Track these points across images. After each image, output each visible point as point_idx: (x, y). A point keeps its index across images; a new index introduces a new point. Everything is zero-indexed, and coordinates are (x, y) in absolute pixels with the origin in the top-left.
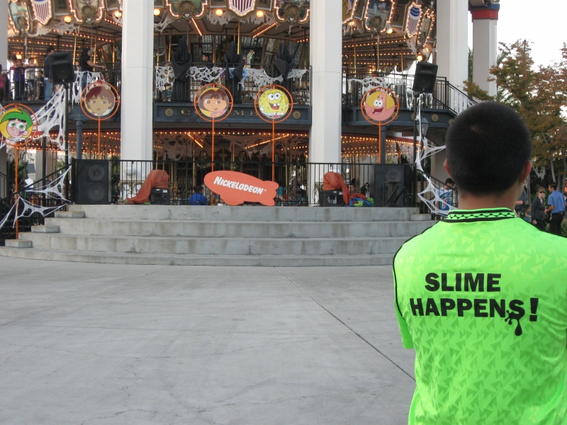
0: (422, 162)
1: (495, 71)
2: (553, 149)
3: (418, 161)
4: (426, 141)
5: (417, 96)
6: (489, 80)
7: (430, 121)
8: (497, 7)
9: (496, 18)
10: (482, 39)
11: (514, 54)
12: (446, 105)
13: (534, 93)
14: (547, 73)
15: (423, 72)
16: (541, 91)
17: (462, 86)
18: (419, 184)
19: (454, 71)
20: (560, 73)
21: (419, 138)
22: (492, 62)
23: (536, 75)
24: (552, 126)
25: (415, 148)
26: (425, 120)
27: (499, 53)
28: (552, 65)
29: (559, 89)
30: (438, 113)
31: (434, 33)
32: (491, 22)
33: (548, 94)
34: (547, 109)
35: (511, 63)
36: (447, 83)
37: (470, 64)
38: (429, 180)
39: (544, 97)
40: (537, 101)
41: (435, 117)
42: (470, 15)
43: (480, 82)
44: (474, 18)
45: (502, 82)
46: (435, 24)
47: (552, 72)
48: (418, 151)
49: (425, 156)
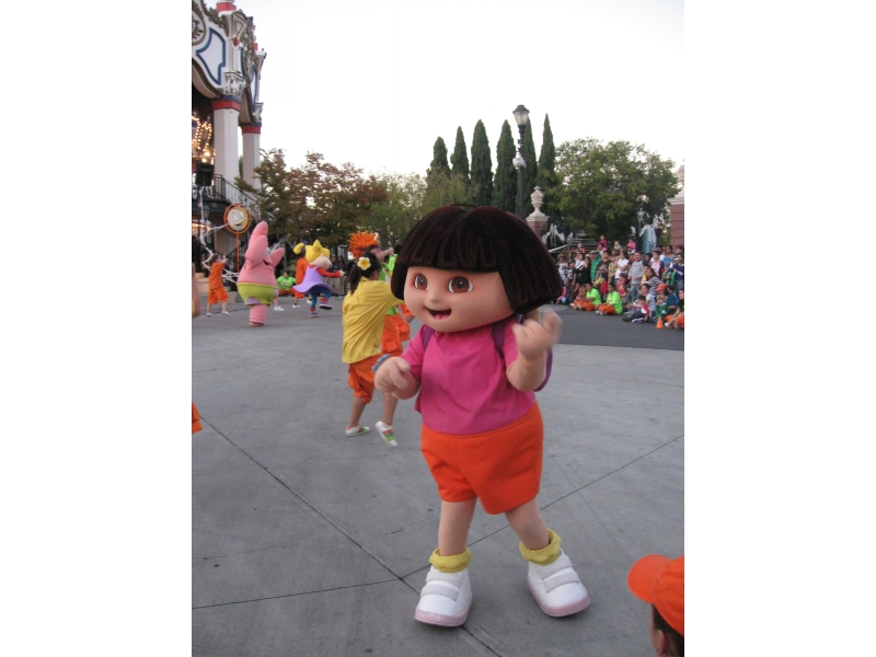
0: (205, 239)
1: (258, 171)
2: (301, 228)
3: (202, 238)
4: (208, 222)
5: (199, 189)
6: (254, 178)
7: (211, 207)
8: (260, 125)
9: (259, 132)
10: (250, 147)
11: (271, 158)
12: (223, 196)
13: (287, 189)
14: (296, 173)
15: (204, 170)
16: (292, 186)
17: (233, 181)
18: (204, 255)
19: (229, 171)
20: (306, 173)
21: (202, 221)
22: (258, 164)
23: (288, 174)
24: (300, 211)
25: (199, 228)
26: (207, 207)
27: (262, 159)
28: (299, 167)
29: (305, 185)
30: (217, 202)
31: (212, 142)
32: (255, 135)
33: (297, 188)
34: (296, 199)
35: (270, 165)
36: (223, 180)
37: (241, 166)
38: (210, 252)
39: (294, 190)
40: (289, 193)
41: (214, 205)
42: (239, 130)
43: (248, 180)
44: (244, 132)
45: (264, 180)
46: (213, 134)
47: (300, 172)
48: (202, 231)
49: (207, 234)
